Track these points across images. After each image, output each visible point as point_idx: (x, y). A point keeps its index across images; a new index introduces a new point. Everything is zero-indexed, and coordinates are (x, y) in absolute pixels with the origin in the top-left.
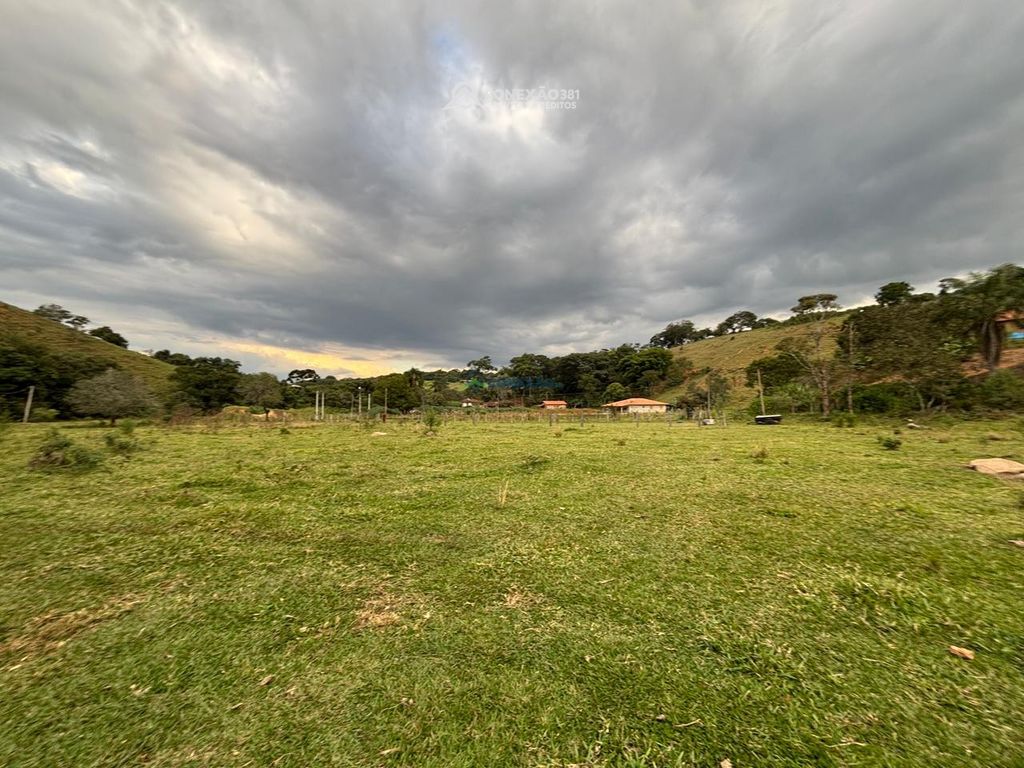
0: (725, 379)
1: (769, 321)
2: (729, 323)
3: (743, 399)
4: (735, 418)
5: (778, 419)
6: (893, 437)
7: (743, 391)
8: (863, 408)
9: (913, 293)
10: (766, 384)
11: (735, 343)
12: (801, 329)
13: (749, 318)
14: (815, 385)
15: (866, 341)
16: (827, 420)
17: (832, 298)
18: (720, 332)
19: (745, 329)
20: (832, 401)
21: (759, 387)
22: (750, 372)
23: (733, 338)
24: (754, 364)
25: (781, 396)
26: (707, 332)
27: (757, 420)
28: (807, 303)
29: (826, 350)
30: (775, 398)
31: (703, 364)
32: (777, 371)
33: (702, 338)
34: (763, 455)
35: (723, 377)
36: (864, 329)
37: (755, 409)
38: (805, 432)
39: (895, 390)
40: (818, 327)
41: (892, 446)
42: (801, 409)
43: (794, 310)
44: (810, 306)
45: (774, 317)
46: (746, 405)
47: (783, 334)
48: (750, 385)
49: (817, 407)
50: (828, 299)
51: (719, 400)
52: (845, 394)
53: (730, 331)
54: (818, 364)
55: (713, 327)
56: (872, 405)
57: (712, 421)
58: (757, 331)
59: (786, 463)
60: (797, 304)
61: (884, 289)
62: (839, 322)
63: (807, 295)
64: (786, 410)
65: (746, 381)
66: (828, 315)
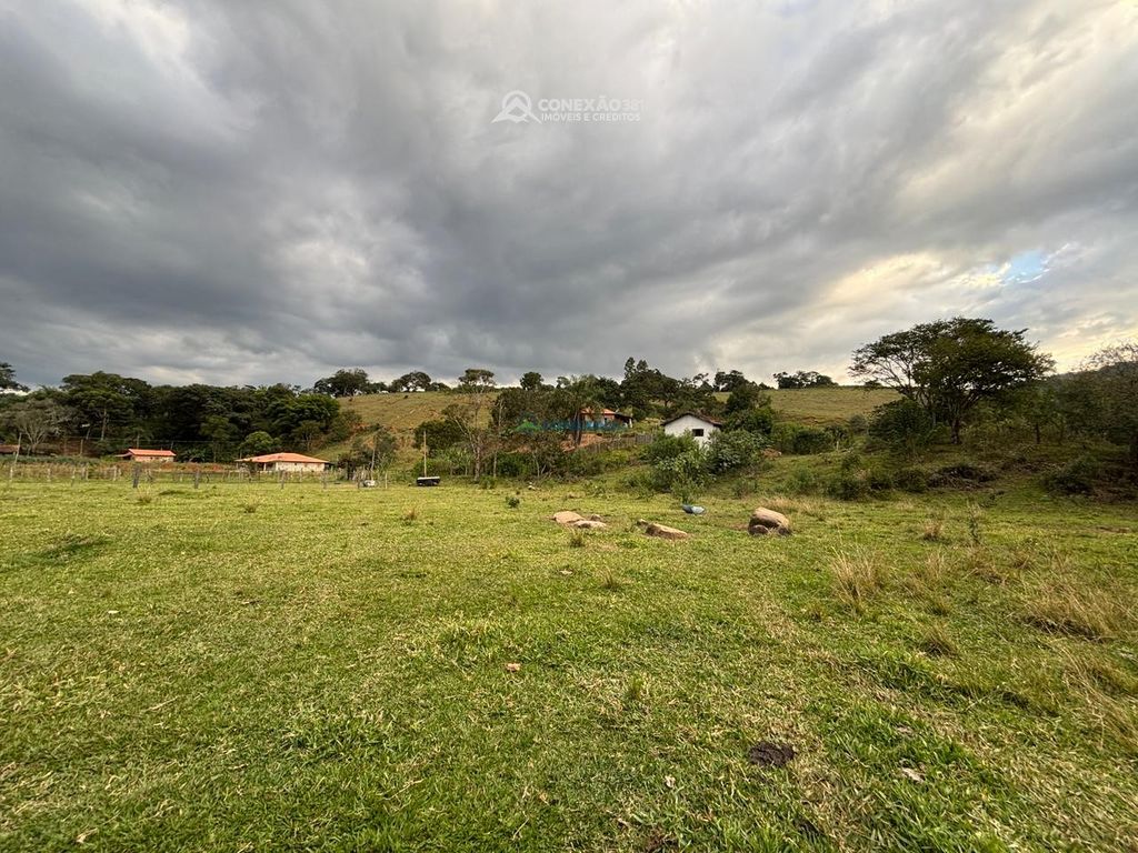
0: (394, 439)
1: (442, 386)
2: (405, 381)
3: (409, 460)
4: (398, 480)
5: (437, 481)
6: (516, 497)
7: (409, 451)
8: (503, 472)
9: (543, 383)
10: (432, 447)
11: (408, 403)
12: (466, 398)
13: (423, 379)
14: (471, 451)
15: (510, 416)
16: (476, 483)
17: (490, 375)
18: (394, 389)
19: (419, 389)
20: (482, 466)
21: (425, 449)
22: (418, 433)
23: (406, 397)
24: (423, 426)
25: (443, 459)
26: (382, 386)
27: (420, 481)
28: (471, 375)
29: (482, 421)
30: (438, 460)
31: (375, 421)
32: (441, 435)
33: (375, 392)
34: (412, 517)
35: (393, 435)
36: (511, 406)
37: (418, 471)
38: (457, 493)
39: (525, 459)
40: (479, 398)
41: (514, 504)
42: (458, 472)
43: (461, 379)
44: (474, 379)
45: (446, 383)
46: (411, 467)
47: (451, 400)
48: (417, 446)
49: (471, 471)
50: (487, 375)
51: (384, 460)
52: (492, 460)
53: (405, 389)
54: (475, 432)
55: (388, 383)
56: (510, 470)
57: (373, 483)
58: (430, 394)
59: (432, 524)
60: (464, 374)
61: (526, 376)
62: (494, 396)
63: (473, 368)
64: (445, 472)
65: (414, 442)
66: (487, 389)
